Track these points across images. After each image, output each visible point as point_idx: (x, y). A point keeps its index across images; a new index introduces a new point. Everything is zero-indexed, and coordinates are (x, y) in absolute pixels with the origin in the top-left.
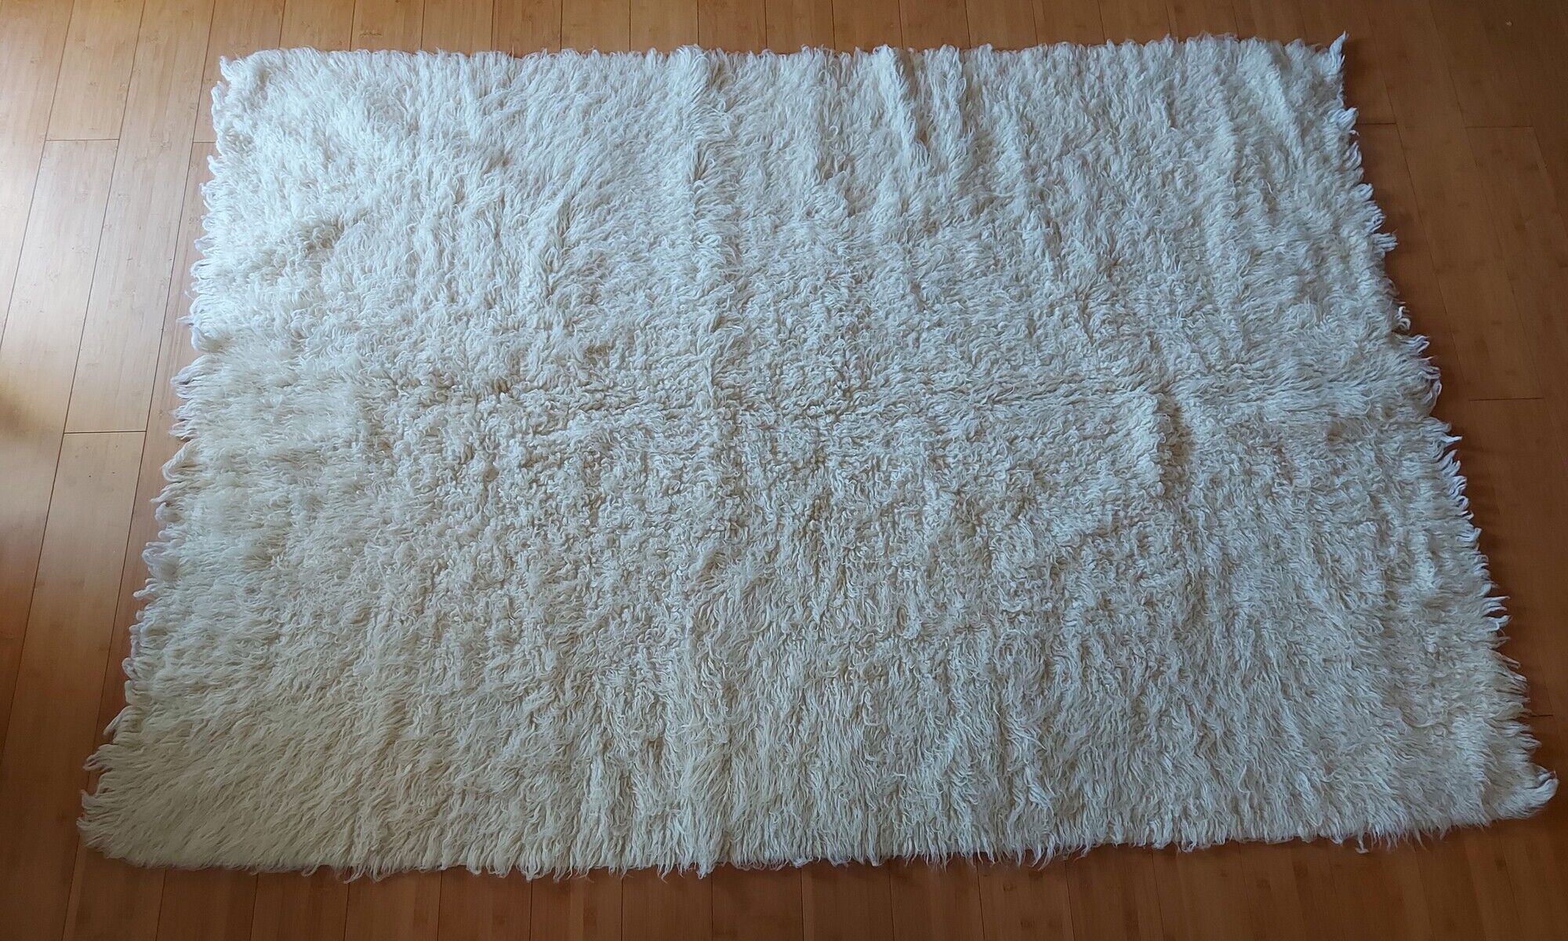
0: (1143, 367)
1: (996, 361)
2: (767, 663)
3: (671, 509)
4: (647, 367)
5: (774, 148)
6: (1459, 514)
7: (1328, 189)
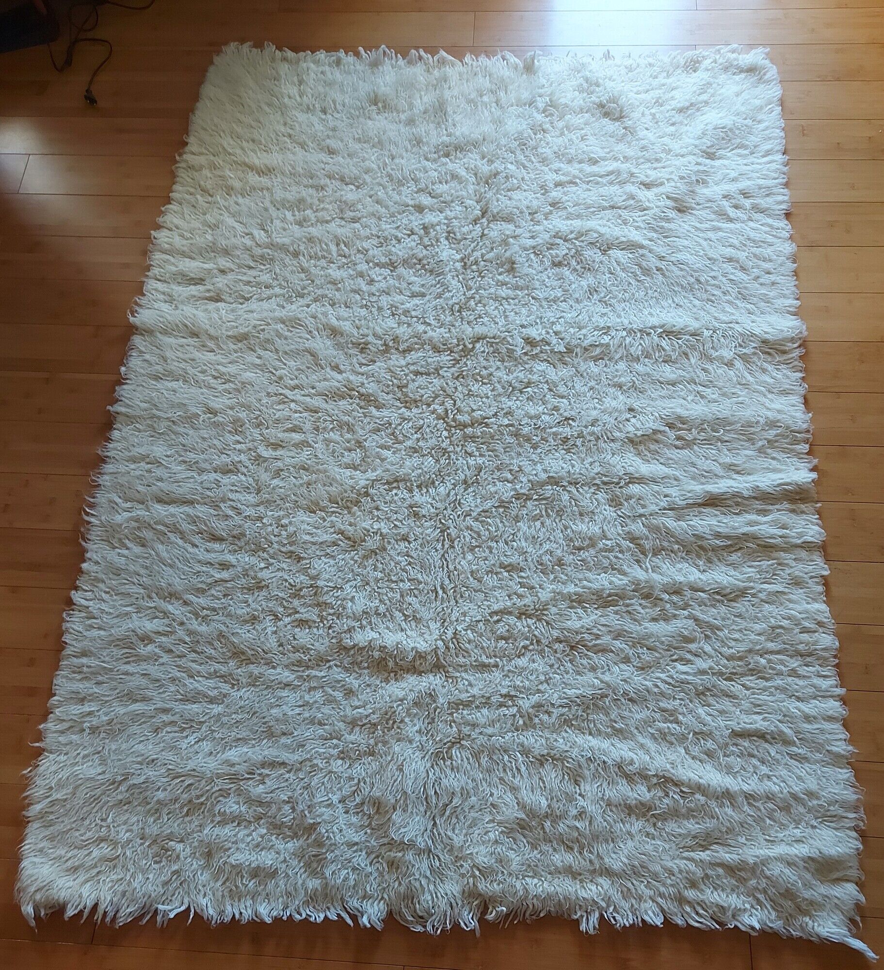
0: (461, 650)
1: (479, 536)
2: (258, 361)
3: (380, 309)
4: (496, 299)
5: (701, 388)
6: (288, 907)
7: (655, 876)
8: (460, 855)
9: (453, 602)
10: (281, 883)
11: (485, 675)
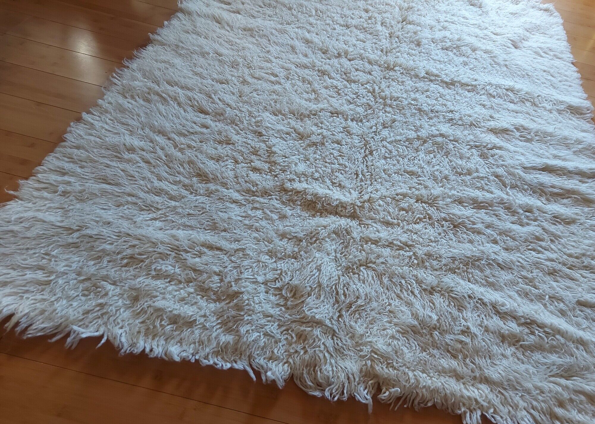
0: (372, 210)
1: (391, 152)
2: (256, 42)
5: (533, 117)
6: (197, 353)
7: (528, 392)
8: (360, 342)
9: (369, 182)
10: (197, 332)
11: (389, 229)
